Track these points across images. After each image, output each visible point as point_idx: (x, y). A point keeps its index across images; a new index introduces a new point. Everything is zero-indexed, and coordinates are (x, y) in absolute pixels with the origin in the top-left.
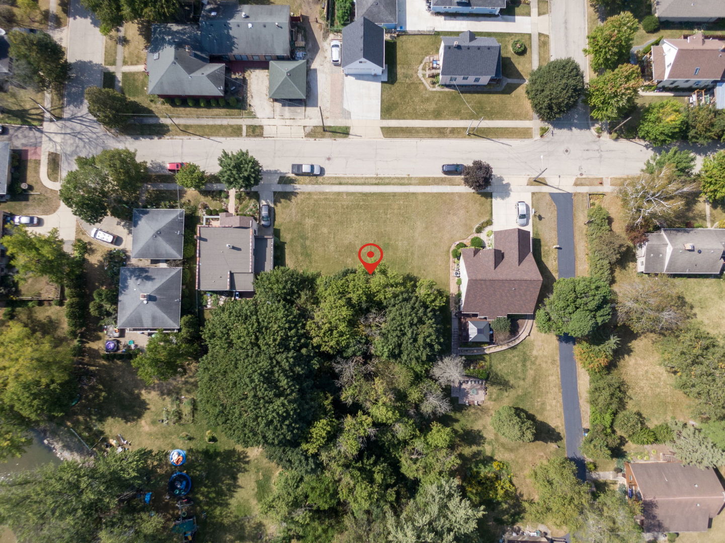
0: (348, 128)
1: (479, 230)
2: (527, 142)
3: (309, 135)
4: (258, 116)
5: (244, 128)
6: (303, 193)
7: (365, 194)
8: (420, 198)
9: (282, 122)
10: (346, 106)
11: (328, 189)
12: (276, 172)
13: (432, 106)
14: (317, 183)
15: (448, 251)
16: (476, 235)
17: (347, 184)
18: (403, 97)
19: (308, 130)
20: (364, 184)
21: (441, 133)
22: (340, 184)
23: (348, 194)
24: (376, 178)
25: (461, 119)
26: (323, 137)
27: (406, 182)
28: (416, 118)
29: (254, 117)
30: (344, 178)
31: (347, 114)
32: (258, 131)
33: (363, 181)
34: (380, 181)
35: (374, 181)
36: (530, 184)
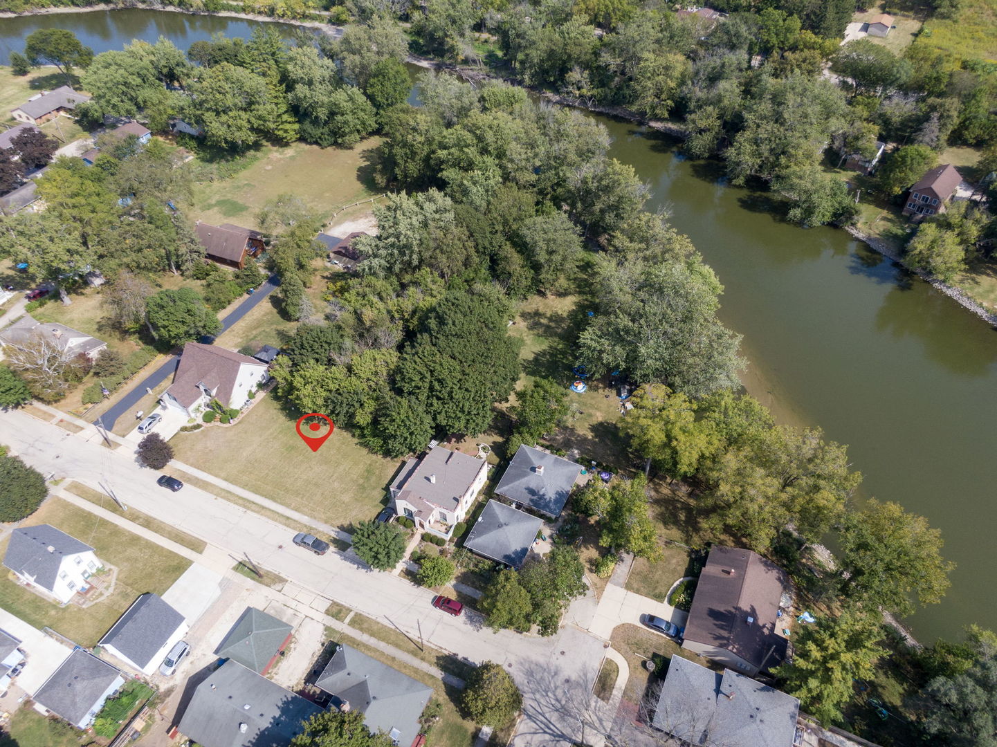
0: (236, 569)
1: (198, 426)
2: (80, 480)
3: (282, 581)
4: (322, 628)
5: (348, 620)
6: (332, 525)
7: (273, 499)
8: (223, 474)
9: (300, 607)
10: (218, 592)
11: (305, 519)
12: (346, 559)
13: (132, 552)
14: (311, 528)
15: (239, 423)
16: (205, 424)
17: (282, 516)
18: (150, 575)
19: (279, 586)
20: (263, 508)
21: (148, 523)
22: (288, 518)
23: (288, 506)
24: (248, 508)
25: (116, 526)
26: (268, 573)
27: (223, 493)
28: (158, 546)
29: (327, 628)
30: (280, 523)
31: (224, 585)
32: (335, 610)
33: (263, 512)
34: (247, 504)
35: (253, 507)
36: (118, 445)
